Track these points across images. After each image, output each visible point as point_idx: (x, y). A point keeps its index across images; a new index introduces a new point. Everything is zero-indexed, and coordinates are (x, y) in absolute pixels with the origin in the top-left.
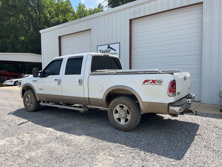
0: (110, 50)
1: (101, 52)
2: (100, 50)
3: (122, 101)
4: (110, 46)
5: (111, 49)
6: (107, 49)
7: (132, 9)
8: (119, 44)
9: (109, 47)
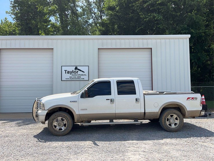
0: (77, 71)
1: (67, 72)
2: (66, 71)
3: (173, 112)
4: (78, 68)
5: (79, 71)
6: (74, 70)
7: (100, 41)
8: (88, 67)
9: (76, 68)
